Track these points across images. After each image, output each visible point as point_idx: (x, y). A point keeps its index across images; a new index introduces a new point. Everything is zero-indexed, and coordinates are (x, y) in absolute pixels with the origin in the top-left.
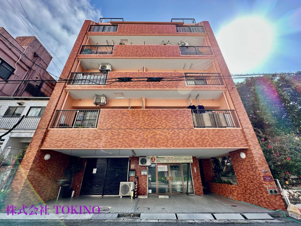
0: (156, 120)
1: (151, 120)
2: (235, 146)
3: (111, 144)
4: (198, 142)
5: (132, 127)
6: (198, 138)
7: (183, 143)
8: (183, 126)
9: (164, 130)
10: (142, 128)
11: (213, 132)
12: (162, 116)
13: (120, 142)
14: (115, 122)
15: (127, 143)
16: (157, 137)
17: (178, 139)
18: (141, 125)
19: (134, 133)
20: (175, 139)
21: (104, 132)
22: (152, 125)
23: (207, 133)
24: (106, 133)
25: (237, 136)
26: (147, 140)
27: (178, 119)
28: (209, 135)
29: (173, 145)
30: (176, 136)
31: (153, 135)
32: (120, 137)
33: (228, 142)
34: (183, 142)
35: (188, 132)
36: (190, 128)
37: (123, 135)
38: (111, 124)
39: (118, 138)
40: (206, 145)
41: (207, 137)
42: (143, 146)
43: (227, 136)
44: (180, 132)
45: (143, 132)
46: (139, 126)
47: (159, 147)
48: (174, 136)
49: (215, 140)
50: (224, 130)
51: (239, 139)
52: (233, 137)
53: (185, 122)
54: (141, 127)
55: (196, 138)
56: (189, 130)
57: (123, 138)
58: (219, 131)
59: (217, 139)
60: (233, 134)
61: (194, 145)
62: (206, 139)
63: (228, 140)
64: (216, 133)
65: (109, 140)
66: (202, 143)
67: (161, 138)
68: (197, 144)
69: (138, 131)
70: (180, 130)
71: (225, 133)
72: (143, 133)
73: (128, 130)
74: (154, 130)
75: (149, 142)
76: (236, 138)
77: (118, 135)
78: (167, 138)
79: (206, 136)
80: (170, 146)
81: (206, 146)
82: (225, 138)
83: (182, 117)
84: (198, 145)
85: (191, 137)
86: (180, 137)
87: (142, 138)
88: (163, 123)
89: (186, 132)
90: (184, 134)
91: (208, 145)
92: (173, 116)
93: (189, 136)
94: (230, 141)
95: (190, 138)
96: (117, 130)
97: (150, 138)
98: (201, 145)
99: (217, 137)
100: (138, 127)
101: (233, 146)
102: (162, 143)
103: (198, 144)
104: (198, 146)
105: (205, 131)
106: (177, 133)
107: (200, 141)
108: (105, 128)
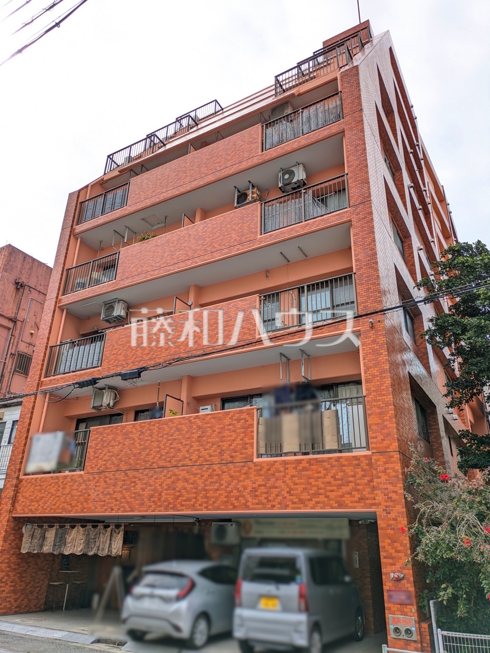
0: (181, 443)
1: (172, 446)
2: (341, 505)
3: (104, 505)
4: (256, 496)
5: (138, 464)
6: (260, 486)
7: (226, 499)
8: (232, 457)
9: (194, 470)
10: (155, 466)
11: (295, 468)
12: (193, 433)
13: (116, 500)
14: (112, 456)
15: (127, 503)
16: (180, 485)
17: (217, 490)
18: (153, 458)
19: (140, 479)
20: (211, 490)
21: (94, 478)
22: (173, 457)
23: (280, 472)
24: (96, 482)
25: (354, 476)
26: (160, 495)
27: (224, 437)
28: (284, 477)
29: (205, 505)
30: (215, 482)
31: (173, 482)
32: (118, 489)
33: (328, 494)
34: (226, 497)
35: (240, 471)
36: (245, 460)
37: (123, 485)
38: (105, 461)
39: (115, 492)
40: (274, 503)
41: (279, 483)
42: (152, 509)
43: (328, 479)
44: (223, 472)
45: (156, 476)
46: (149, 461)
47: (179, 511)
48: (211, 483)
49: (297, 489)
50: (323, 461)
51: (357, 484)
52: (341, 480)
53: (237, 445)
54: (153, 463)
55: (254, 486)
56: (243, 467)
57: (121, 492)
58: (311, 465)
59: (300, 488)
60: (344, 471)
61: (248, 504)
62: (276, 487)
63: (329, 488)
64: (304, 469)
65: (101, 496)
66: (265, 498)
67: (185, 489)
68: (255, 501)
69: (147, 475)
70: (224, 468)
71: (325, 469)
72: (156, 479)
73: (130, 473)
74: (176, 470)
75: (163, 499)
76: (350, 482)
77: (115, 485)
78: (196, 488)
79: (277, 480)
80: (199, 507)
81: (273, 506)
82: (323, 483)
83: (233, 431)
84: (257, 504)
85: (244, 483)
86: (222, 485)
87: (152, 490)
88: (194, 451)
89: (235, 472)
90: (231, 477)
91: (279, 503)
92: (215, 431)
93: (240, 481)
94: (332, 491)
95: (242, 486)
96: (114, 475)
97: (166, 490)
98: (263, 504)
99: (303, 481)
100: (147, 465)
101: (336, 505)
102: (186, 501)
103: (257, 501)
104: (256, 506)
105: (277, 466)
106: (218, 475)
107: (262, 493)
108: (96, 470)
